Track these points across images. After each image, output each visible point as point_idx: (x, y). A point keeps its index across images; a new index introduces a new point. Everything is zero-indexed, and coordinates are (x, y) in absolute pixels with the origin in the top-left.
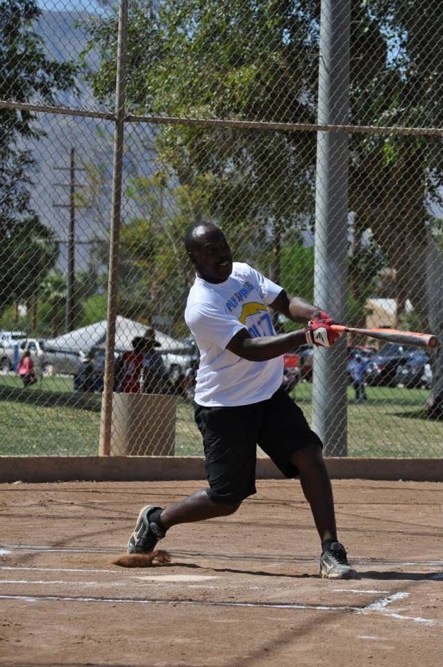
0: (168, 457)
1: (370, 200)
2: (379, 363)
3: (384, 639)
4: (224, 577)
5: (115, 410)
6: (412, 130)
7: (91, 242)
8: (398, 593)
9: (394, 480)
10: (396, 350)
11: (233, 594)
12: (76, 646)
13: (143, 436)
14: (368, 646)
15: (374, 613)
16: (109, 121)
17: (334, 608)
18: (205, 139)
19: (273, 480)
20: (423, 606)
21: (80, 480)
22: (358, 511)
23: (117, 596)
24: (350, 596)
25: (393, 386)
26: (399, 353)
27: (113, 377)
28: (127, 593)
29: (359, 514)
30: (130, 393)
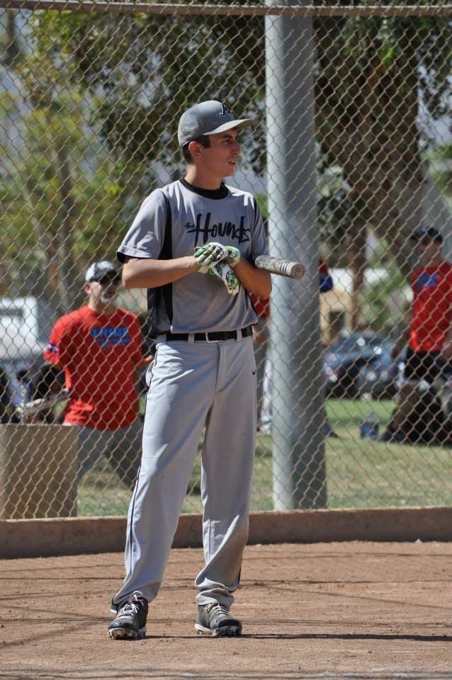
0: (69, 519)
6: (418, 9)
9: (409, 541)
13: (30, 488)
18: (91, 34)
26: (357, 348)
29: (372, 597)
30: (8, 424)
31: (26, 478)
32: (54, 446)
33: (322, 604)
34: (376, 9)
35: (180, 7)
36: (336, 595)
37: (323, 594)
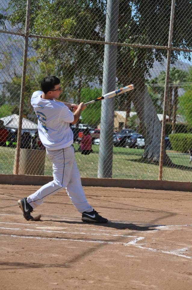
0: (42, 176)
2: (119, 137)
3: (137, 257)
5: (21, 156)
6: (145, 46)
8: (140, 237)
9: (132, 188)
10: (126, 133)
12: (12, 257)
13: (32, 167)
14: (131, 260)
15: (132, 246)
16: (22, 37)
20: (150, 243)
22: (120, 201)
25: (124, 147)
30: (27, 149)
31: (31, 164)
32: (39, 156)
35: (81, 40)
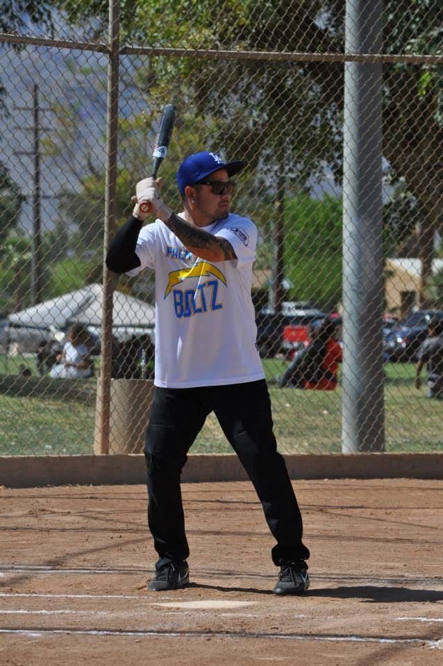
1: (404, 144)
2: (403, 335)
4: (263, 603)
5: (115, 400)
7: (59, 197)
11: (276, 624)
16: (102, 54)
17: (401, 641)
19: (303, 481)
21: (74, 484)
23: (137, 628)
24: (418, 626)
27: (111, 361)
28: (149, 623)
29: (412, 522)
30: (131, 379)
33: (372, 527)
34: (431, 58)
35: (274, 55)
36: (383, 520)
37: (374, 519)
